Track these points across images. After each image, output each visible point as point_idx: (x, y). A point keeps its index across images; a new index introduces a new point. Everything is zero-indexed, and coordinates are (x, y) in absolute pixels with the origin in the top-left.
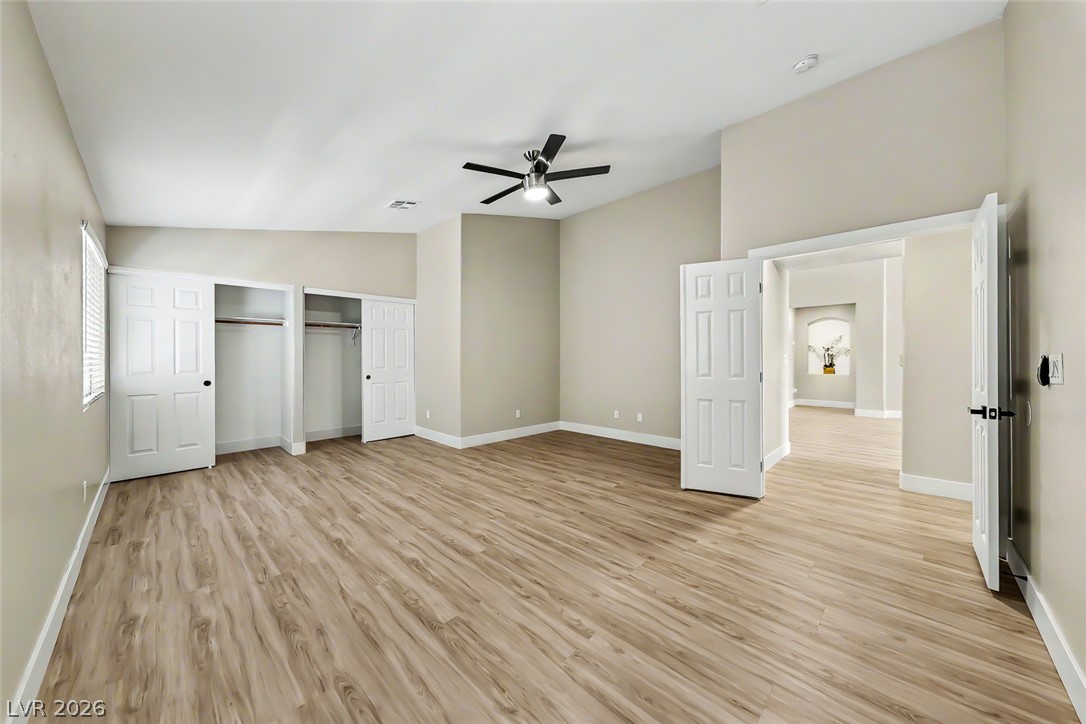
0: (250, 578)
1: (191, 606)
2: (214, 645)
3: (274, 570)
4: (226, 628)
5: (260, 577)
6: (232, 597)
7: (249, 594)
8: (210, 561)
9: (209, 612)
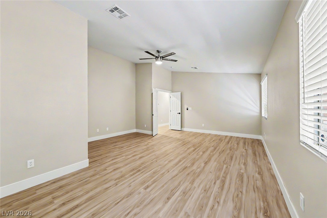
0: (231, 168)
1: (246, 170)
2: (243, 161)
3: (225, 166)
4: (240, 162)
5: (229, 167)
6: (237, 166)
7: (234, 165)
8: (238, 180)
9: (243, 166)
